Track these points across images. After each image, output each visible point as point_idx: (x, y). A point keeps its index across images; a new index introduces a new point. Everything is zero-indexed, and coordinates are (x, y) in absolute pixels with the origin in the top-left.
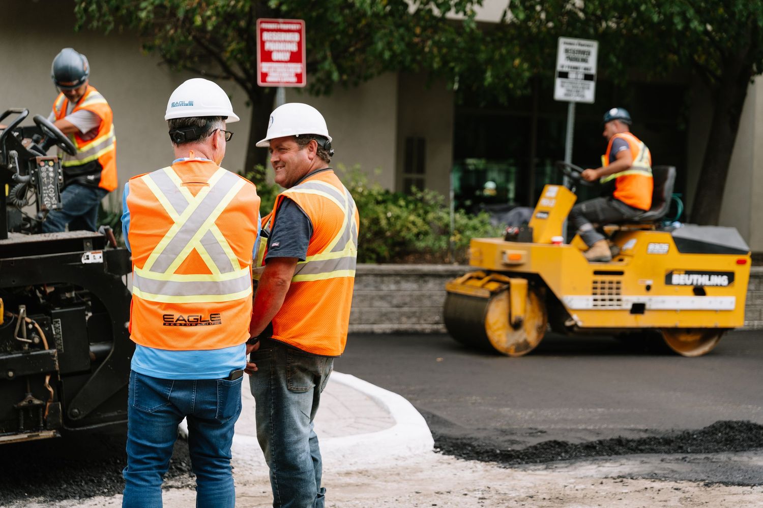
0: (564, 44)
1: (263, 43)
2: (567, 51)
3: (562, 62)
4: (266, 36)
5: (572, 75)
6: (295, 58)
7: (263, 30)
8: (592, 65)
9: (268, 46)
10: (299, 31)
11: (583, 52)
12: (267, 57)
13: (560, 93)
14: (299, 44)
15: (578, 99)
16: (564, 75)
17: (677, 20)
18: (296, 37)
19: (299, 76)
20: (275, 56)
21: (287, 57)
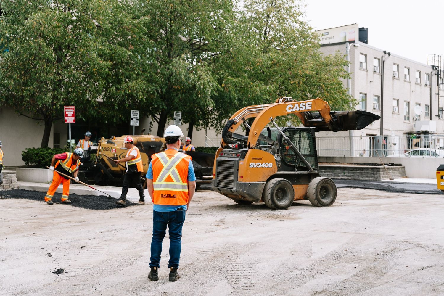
0: (132, 111)
1: (66, 112)
2: (133, 113)
3: (132, 116)
4: (66, 110)
5: (134, 119)
6: (73, 116)
7: (65, 109)
8: (138, 116)
9: (67, 113)
10: (74, 109)
11: (136, 113)
12: (67, 115)
13: (132, 124)
14: (74, 112)
15: (135, 125)
16: (132, 119)
17: (160, 106)
18: (73, 110)
19: (74, 120)
20: (69, 115)
21: (71, 115)
